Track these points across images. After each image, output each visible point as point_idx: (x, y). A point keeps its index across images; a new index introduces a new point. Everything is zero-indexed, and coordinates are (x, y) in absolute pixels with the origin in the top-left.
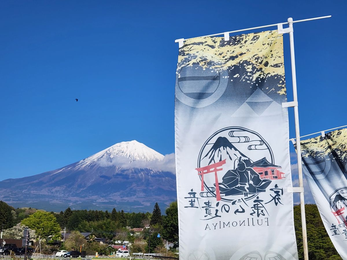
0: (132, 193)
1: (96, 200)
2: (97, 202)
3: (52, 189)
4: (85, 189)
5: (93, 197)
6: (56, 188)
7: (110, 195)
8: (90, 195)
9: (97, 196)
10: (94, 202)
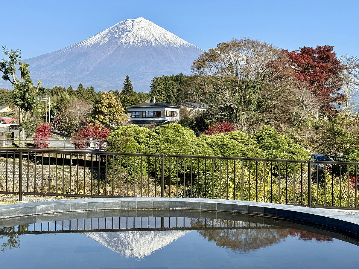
0: (140, 76)
1: (101, 85)
2: (102, 87)
3: (52, 73)
4: (88, 73)
5: (97, 81)
6: (56, 72)
7: (117, 79)
8: (95, 79)
9: (102, 80)
10: (99, 87)
